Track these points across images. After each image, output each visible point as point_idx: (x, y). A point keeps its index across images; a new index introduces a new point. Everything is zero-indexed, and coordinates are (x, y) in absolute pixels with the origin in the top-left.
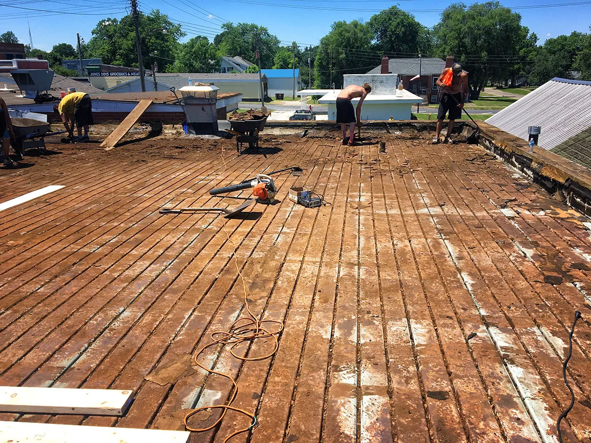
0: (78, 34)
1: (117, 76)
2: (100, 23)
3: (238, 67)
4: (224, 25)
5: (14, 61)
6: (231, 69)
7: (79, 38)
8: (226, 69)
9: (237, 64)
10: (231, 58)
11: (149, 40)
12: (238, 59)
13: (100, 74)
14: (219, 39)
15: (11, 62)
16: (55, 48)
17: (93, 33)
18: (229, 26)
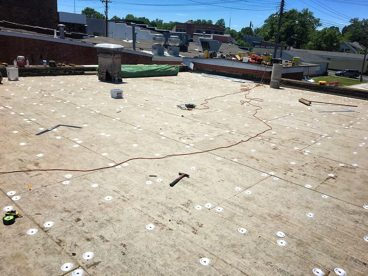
0: (251, 22)
1: (269, 48)
2: (271, 16)
3: (354, 49)
4: (352, 20)
5: (212, 35)
6: (348, 50)
7: (251, 24)
8: (345, 50)
9: (354, 47)
10: (351, 43)
11: (296, 27)
12: (356, 44)
13: (260, 46)
14: (345, 29)
15: (210, 36)
16: (243, 29)
17: (265, 22)
18: (355, 21)
